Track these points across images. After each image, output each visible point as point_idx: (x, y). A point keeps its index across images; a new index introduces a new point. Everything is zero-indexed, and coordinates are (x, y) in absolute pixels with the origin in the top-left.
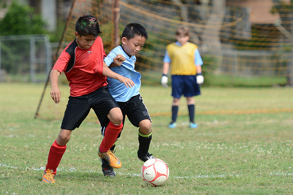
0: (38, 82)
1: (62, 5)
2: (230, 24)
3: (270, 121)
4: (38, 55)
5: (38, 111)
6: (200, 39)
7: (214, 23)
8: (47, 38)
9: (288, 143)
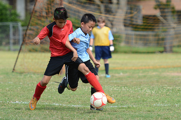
0: (15, 50)
1: (29, 4)
2: (130, 15)
3: (154, 73)
4: (14, 34)
5: (14, 68)
6: (112, 24)
7: (121, 15)
8: (20, 24)
9: (165, 86)
